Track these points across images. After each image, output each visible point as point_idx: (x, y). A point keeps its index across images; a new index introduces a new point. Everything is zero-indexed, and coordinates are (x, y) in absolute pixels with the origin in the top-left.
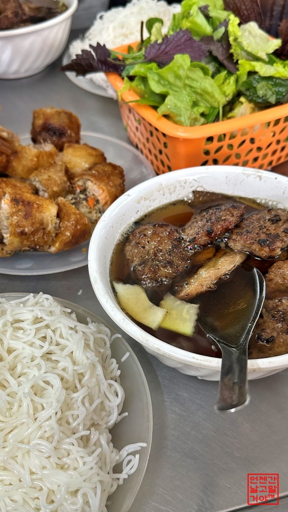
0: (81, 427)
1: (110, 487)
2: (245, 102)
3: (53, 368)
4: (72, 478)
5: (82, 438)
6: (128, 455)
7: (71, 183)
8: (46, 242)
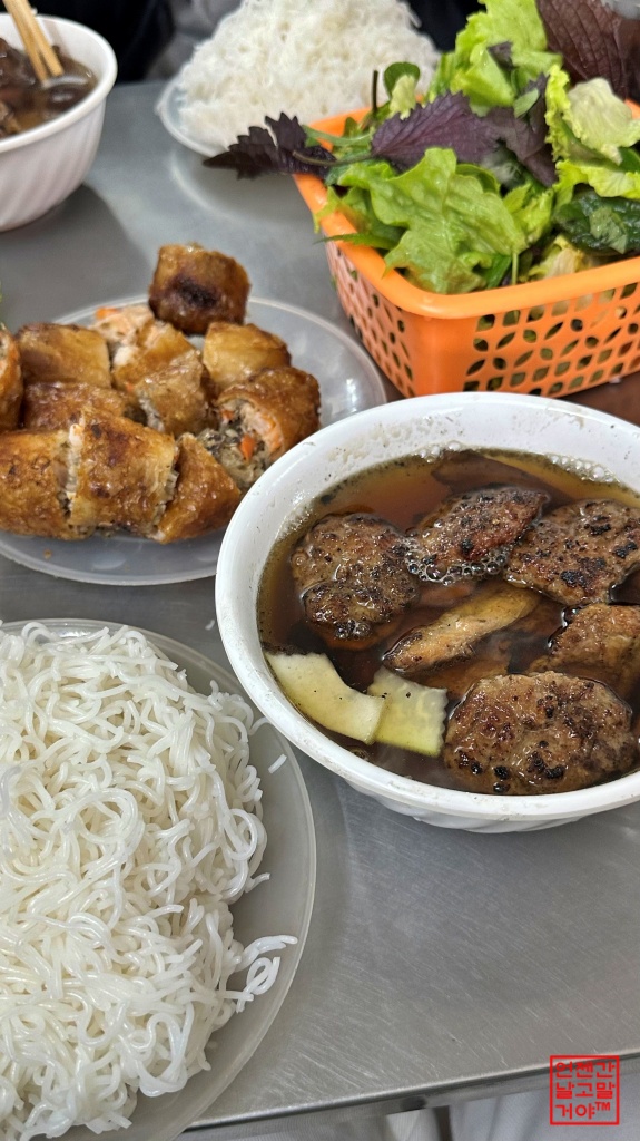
0: (170, 897)
1: (216, 1014)
2: (566, 247)
3: (129, 778)
4: (139, 992)
5: (171, 917)
6: (259, 957)
7: (211, 405)
8: (146, 517)
